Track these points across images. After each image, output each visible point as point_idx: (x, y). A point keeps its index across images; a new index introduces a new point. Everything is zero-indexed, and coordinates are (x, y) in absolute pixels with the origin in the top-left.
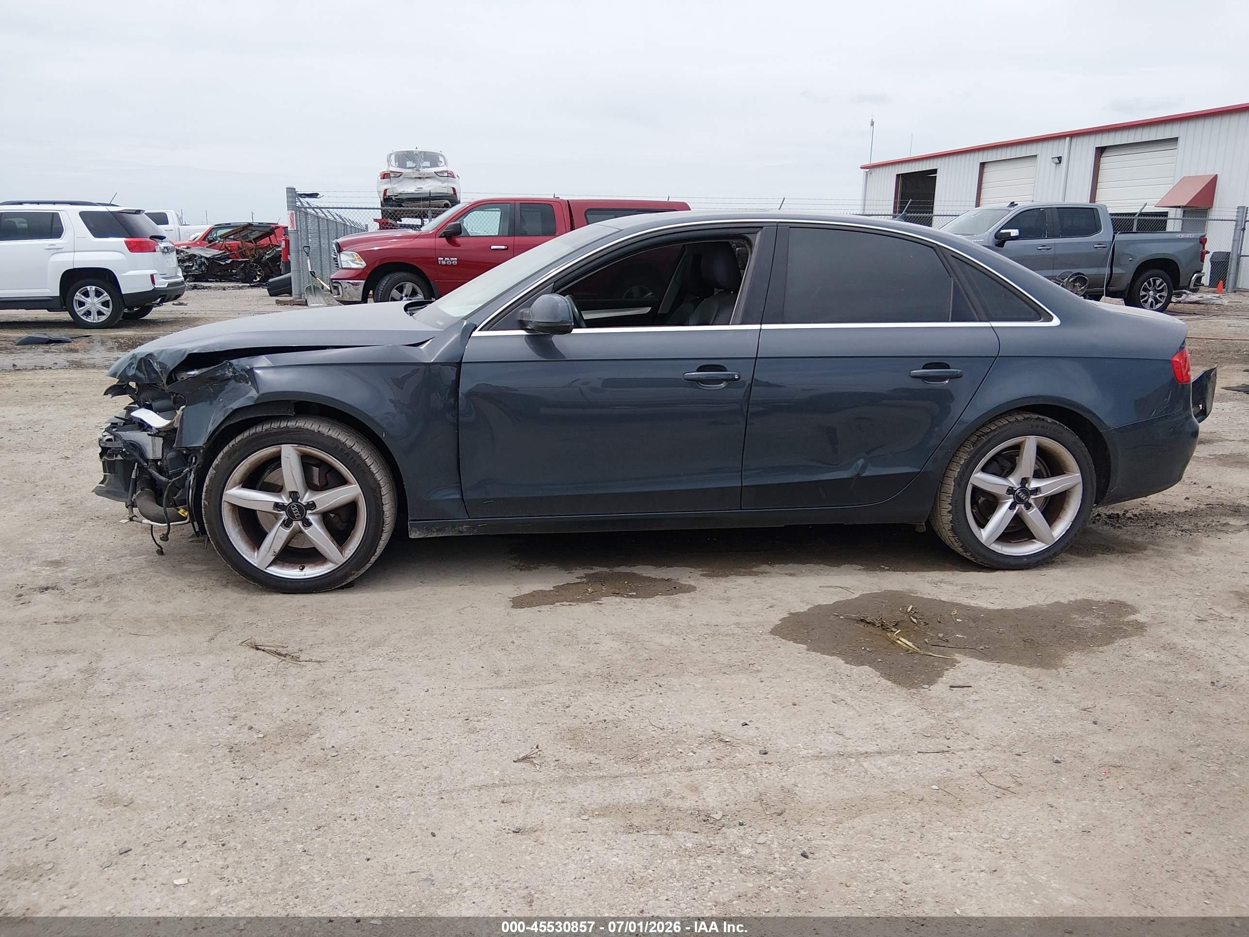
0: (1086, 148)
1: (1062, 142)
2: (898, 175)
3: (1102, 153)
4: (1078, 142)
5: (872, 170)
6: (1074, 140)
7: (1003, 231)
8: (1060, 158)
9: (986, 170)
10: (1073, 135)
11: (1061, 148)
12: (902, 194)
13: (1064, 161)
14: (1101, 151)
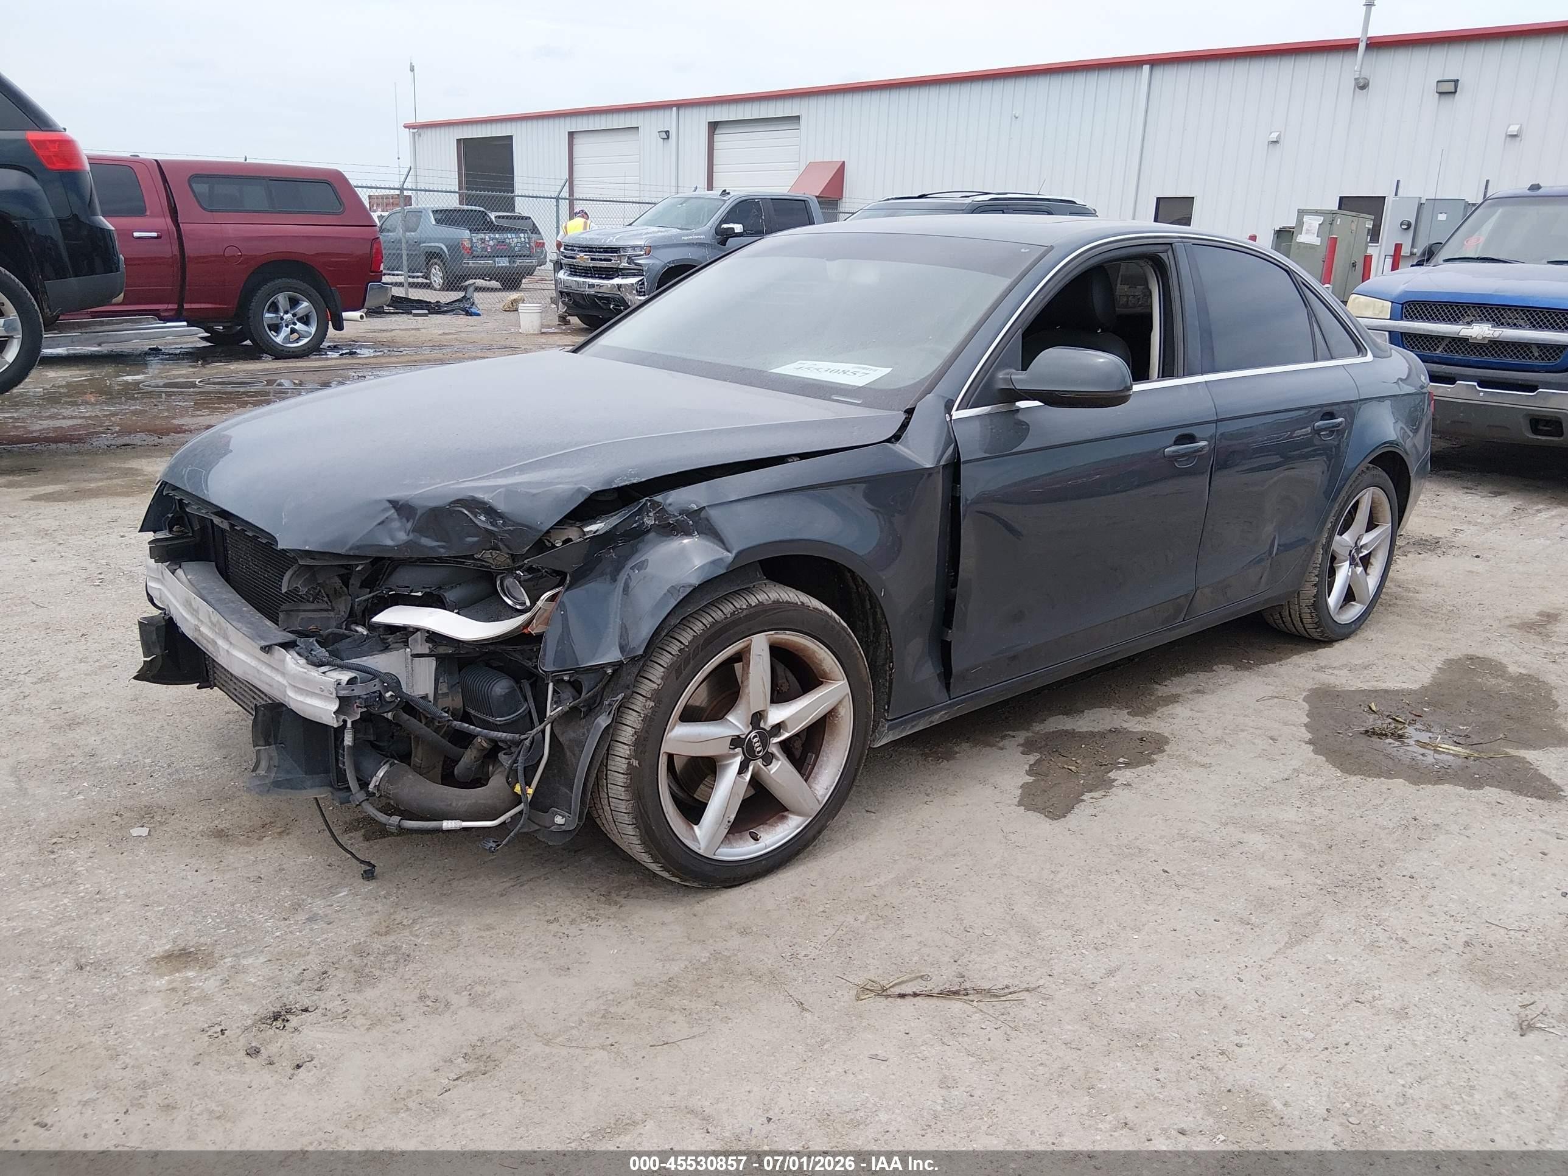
0: (696, 123)
1: (667, 112)
2: (459, 141)
3: (715, 129)
4: (687, 114)
5: (420, 130)
6: (682, 112)
7: (725, 226)
8: (667, 132)
9: (576, 141)
10: (681, 105)
11: (667, 120)
12: (466, 165)
13: (673, 134)
14: (713, 126)
